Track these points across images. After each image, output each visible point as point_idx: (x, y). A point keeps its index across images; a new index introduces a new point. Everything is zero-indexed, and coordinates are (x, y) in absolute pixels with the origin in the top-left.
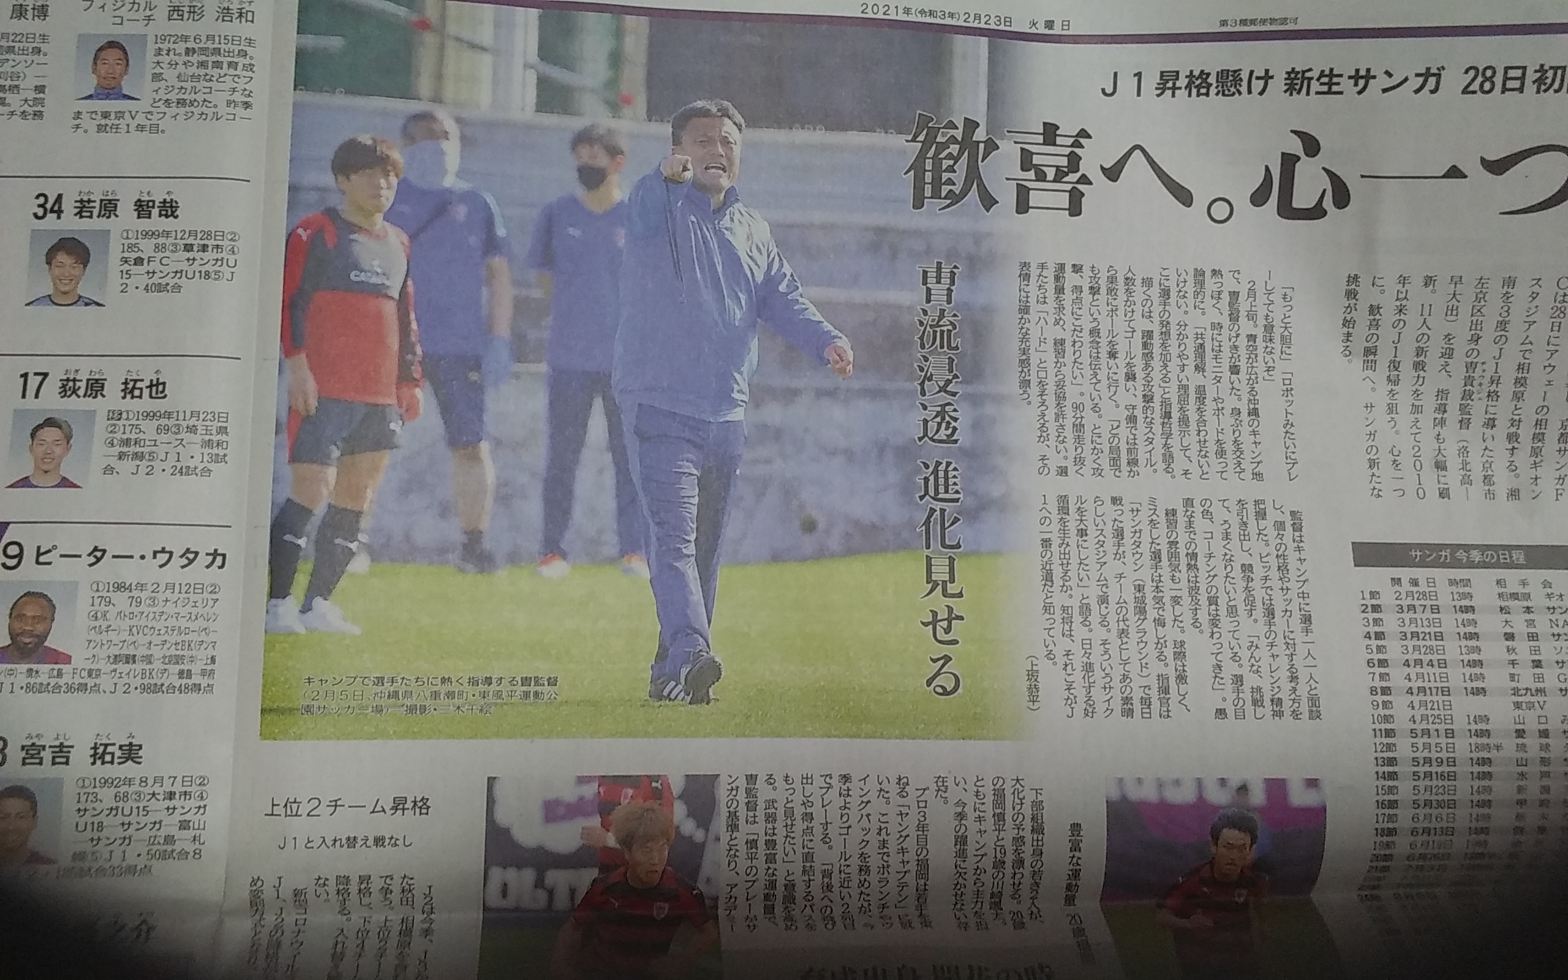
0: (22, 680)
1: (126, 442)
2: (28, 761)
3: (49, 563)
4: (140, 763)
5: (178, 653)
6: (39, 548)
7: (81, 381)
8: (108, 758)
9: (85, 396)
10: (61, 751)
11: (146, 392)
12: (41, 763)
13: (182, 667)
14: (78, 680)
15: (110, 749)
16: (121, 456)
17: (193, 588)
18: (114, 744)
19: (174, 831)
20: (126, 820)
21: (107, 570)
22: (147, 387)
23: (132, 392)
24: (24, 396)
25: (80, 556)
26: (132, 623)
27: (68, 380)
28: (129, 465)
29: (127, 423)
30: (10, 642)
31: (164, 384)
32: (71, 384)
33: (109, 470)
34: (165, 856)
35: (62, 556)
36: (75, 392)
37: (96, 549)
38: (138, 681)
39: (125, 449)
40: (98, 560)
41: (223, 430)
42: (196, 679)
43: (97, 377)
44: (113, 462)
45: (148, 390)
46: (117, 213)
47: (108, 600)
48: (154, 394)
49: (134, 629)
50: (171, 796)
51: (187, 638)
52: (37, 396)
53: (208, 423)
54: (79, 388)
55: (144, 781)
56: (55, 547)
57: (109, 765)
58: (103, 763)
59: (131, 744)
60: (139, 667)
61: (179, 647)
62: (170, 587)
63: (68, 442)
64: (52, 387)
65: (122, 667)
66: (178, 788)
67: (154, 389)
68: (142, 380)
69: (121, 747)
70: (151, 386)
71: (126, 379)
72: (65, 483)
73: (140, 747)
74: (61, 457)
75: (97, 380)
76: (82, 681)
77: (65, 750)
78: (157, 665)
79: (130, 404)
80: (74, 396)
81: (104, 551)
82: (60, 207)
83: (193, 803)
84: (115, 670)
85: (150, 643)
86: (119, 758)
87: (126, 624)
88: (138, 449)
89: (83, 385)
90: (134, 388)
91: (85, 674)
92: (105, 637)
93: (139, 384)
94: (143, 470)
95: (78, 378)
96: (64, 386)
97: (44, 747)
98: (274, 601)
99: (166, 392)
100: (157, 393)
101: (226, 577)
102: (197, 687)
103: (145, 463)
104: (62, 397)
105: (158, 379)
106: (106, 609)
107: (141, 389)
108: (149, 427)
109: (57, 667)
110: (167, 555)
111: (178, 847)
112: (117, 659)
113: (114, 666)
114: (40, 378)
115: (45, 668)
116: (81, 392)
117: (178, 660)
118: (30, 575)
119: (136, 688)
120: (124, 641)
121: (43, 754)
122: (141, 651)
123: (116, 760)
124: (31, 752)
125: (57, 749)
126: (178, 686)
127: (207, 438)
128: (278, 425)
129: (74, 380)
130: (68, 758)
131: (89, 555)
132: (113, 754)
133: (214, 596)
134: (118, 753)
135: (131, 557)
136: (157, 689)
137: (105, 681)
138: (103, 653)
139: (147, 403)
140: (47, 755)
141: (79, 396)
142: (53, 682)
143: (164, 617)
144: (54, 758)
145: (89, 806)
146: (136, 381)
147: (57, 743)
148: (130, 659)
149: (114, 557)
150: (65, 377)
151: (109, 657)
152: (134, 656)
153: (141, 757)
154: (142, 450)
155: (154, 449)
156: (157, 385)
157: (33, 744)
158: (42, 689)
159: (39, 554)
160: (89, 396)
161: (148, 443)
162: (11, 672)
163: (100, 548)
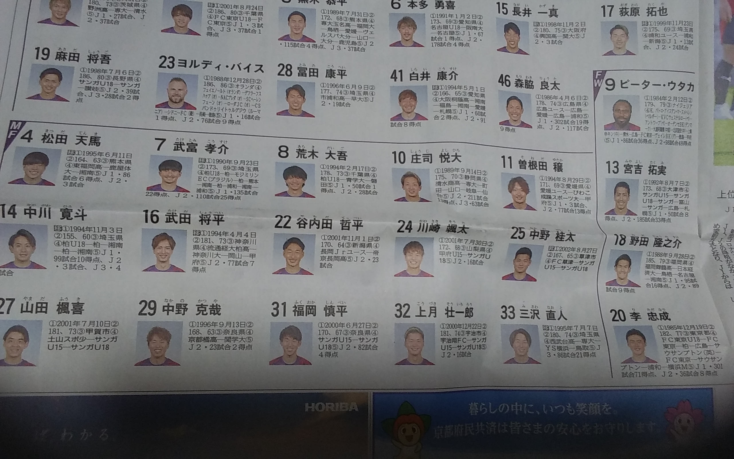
0: (621, 137)
1: (652, 35)
2: (626, 171)
3: (627, 88)
4: (665, 175)
5: (679, 128)
6: (621, 81)
7: (628, 9)
8: (654, 172)
9: (631, 15)
10: (638, 168)
11: (658, 13)
12: (631, 173)
13: (681, 134)
14: (643, 138)
15: (655, 168)
16: (651, 41)
17: (684, 99)
18: (656, 166)
19: (678, 204)
20: (660, 199)
21: (651, 91)
22: (658, 11)
23: (651, 13)
24: (604, 16)
25: (639, 85)
26: (662, 114)
27: (623, 8)
28: (654, 45)
29: (651, 27)
30: (615, 121)
31: (666, 9)
32: (624, 10)
33: (646, 47)
34: (675, 214)
35: (632, 84)
36: (626, 13)
37: (645, 82)
38: (664, 140)
39: (652, 38)
40: (647, 86)
41: (691, 30)
42: (685, 139)
43: (635, 7)
44: (648, 44)
45: (659, 12)
47: (652, 103)
48: (661, 14)
49: (663, 117)
50: (676, 190)
51: (682, 121)
52: (610, 16)
53: (686, 26)
54: (628, 12)
55: (666, 183)
56: (628, 81)
57: (654, 175)
59: (662, 167)
60: (665, 133)
61: (679, 125)
62: (675, 98)
63: (627, 35)
64: (616, 11)
65: (660, 133)
66: (678, 186)
67: (661, 11)
68: (656, 8)
69: (659, 167)
70: (660, 10)
71: (648, 8)
72: (629, 53)
73: (665, 167)
74: (625, 42)
75: (635, 8)
76: (645, 138)
77: (640, 167)
78: (672, 133)
79: (651, 18)
80: (626, 15)
81: (649, 82)
83: (684, 193)
84: (657, 134)
85: (669, 123)
86: (658, 172)
87: (660, 114)
88: (657, 38)
89: (629, 10)
90: (652, 11)
91: (646, 135)
92: (652, 120)
93: (654, 10)
94: (661, 47)
95: (627, 7)
96: (621, 11)
97: (632, 166)
98: (718, 106)
99: (667, 13)
100: (663, 13)
101: (695, 95)
102: (685, 143)
103: (661, 44)
104: (621, 16)
105: (663, 7)
106: (652, 107)
107: (655, 12)
108: (661, 28)
109: (635, 132)
110: (673, 85)
111: (679, 211)
112: (657, 129)
113: (657, 132)
114: (610, 8)
115: (630, 132)
116: (629, 14)
117: (679, 130)
118: (619, 92)
119: (664, 142)
120: (660, 122)
121: (632, 169)
122: (666, 126)
123: (657, 173)
124: (628, 168)
125: (637, 167)
126: (679, 142)
127: (686, 33)
128: (715, 26)
129: (625, 8)
130: (640, 171)
131: (643, 84)
132: (656, 170)
133: (691, 104)
134: (658, 170)
135: (660, 85)
136: (671, 143)
137: (653, 139)
138: (652, 126)
139: (658, 18)
140: (633, 169)
141: (628, 15)
142: (634, 138)
143: (674, 112)
144: (636, 171)
145: (648, 192)
146: (653, 8)
147: (637, 164)
148: (662, 129)
149: (653, 85)
150: (621, 7)
151: (654, 128)
152: (663, 128)
153: (665, 172)
154: (659, 38)
155: (664, 38)
156: (663, 9)
157: (628, 165)
158: (630, 141)
159: (622, 84)
160: (633, 15)
161: (661, 35)
162: (617, 134)
163: (647, 81)
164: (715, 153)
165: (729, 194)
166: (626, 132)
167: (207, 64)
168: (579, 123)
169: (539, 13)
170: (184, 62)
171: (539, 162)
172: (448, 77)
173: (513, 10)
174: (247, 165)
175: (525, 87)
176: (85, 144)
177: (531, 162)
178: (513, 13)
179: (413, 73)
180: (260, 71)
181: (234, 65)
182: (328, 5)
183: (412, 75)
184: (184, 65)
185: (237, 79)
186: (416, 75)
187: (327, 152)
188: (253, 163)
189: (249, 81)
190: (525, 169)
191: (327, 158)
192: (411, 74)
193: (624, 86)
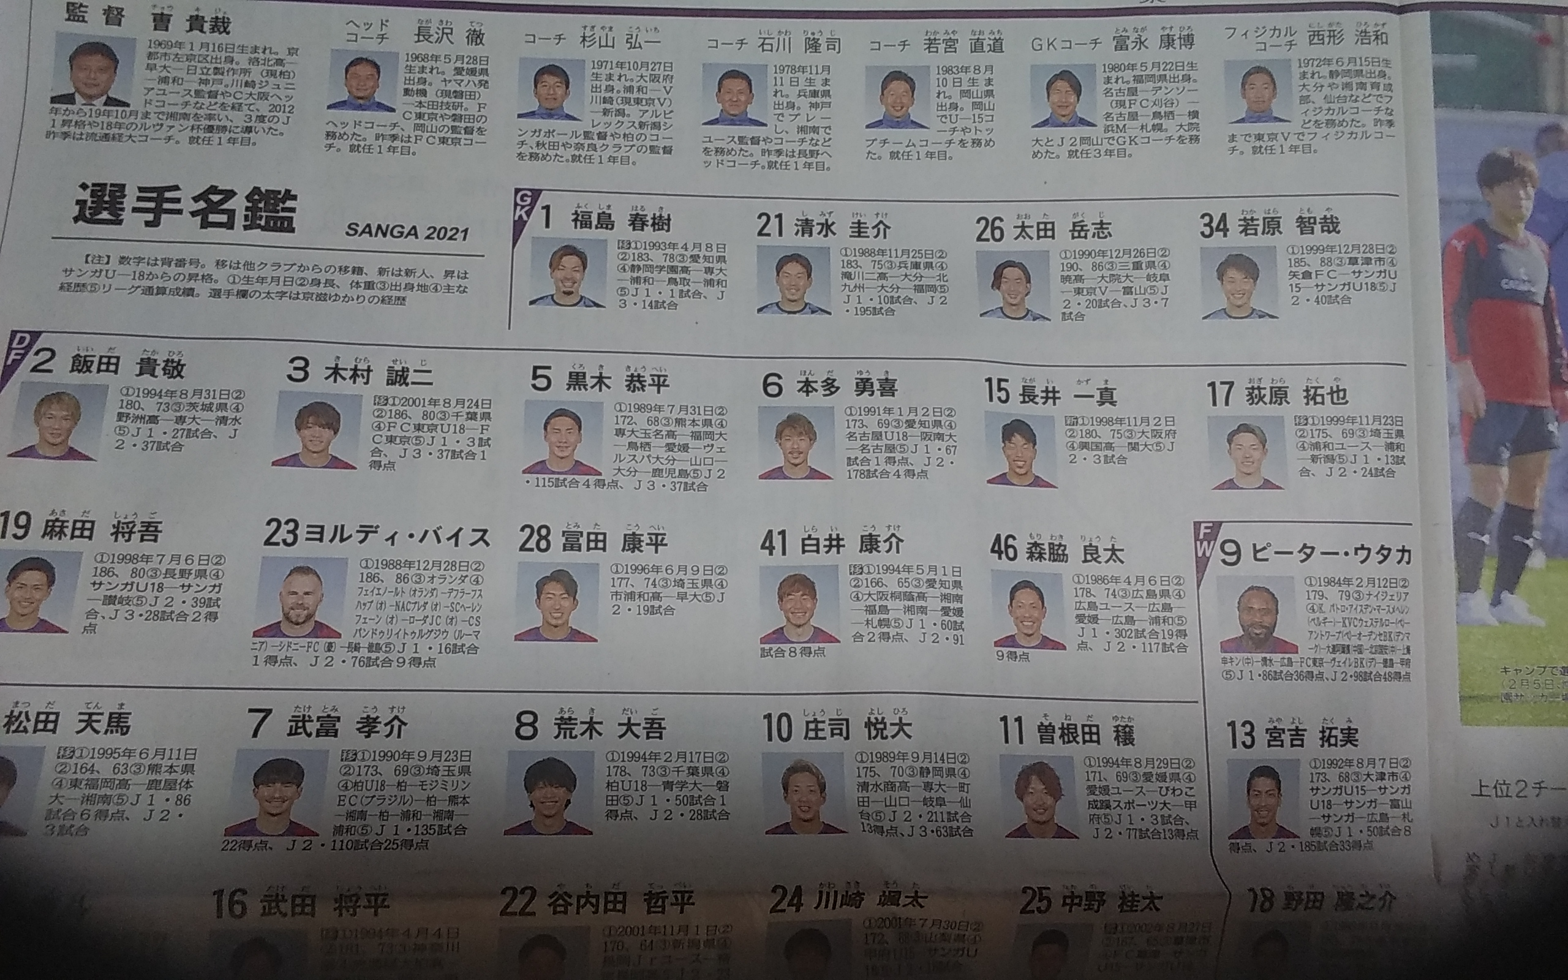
0: (1259, 668)
1: (1316, 446)
2: (1272, 743)
3: (1267, 560)
4: (1356, 746)
5: (1382, 643)
6: (1254, 545)
7: (1265, 388)
8: (1333, 741)
9: (1271, 403)
10: (1298, 735)
11: (1328, 398)
12: (1282, 746)
13: (1386, 656)
14: (1305, 669)
15: (1334, 732)
16: (1314, 459)
17: (1390, 582)
18: (1336, 728)
19: (1387, 809)
20: (1349, 799)
21: (1318, 566)
22: (1328, 394)
23: (1314, 398)
24: (1215, 404)
25: (1291, 553)
26: (1344, 615)
27: (1253, 388)
28: (1322, 468)
29: (1314, 428)
30: (1243, 633)
31: (1344, 390)
32: (1256, 392)
33: (1305, 472)
34: (1382, 832)
35: (1277, 553)
36: (1261, 398)
37: (1305, 546)
38: (1351, 671)
39: (1316, 453)
40: (1309, 556)
41: (1400, 433)
42: (1398, 667)
43: (1279, 385)
44: (1309, 465)
45: (1329, 396)
46: (1281, 229)
47: (1321, 593)
48: (1335, 401)
49: (1347, 622)
50: (1382, 777)
51: (1387, 629)
52: (1227, 404)
53: (1389, 427)
54: (1264, 395)
55: (1360, 762)
56: (1269, 545)
57: (1334, 747)
58: (1330, 745)
59: (1349, 729)
60: (1353, 656)
61: (1382, 638)
62: (1371, 581)
63: (1264, 446)
64: (1239, 395)
65: (1341, 657)
66: (1387, 770)
67: (1335, 395)
68: (1323, 387)
69: (1342, 730)
70: (1332, 393)
71: (1307, 387)
72: (1267, 485)
73: (1356, 730)
75: (1280, 388)
76: (1309, 669)
77: (1300, 733)
78: (1366, 655)
79: (1313, 410)
80: (1261, 403)
81: (1313, 548)
82: (1225, 225)
83: (1400, 783)
84: (1334, 659)
85: (1360, 634)
86: (1341, 741)
87: (1339, 616)
88: (1328, 452)
89: (1267, 392)
90: (1315, 394)
91: (1310, 662)
92: (1323, 629)
93: (1319, 391)
94: (1336, 473)
95: (1262, 386)
96: (1250, 394)
97: (1283, 730)
98: (1464, 595)
99: (1347, 399)
100: (1338, 400)
101: (1414, 571)
102: (1398, 676)
103: (1336, 466)
104: (1251, 404)
105: (1338, 386)
106: (1321, 602)
107: (1322, 396)
108: (1336, 431)
109: (1287, 656)
110: (1366, 552)
111: (1391, 824)
112: (1335, 648)
113: (1333, 656)
114: (1227, 386)
115: (1277, 657)
116: (1267, 399)
117: (1382, 649)
118: (1249, 570)
119: (1351, 676)
120: (1340, 633)
121: (1283, 736)
122: (1355, 642)
123: (1339, 743)
124: (1274, 735)
125: (1294, 733)
126: (1383, 674)
127: (1389, 441)
128: (1452, 428)
129: (1259, 388)
130: (1302, 740)
131: (1300, 552)
132: (1336, 737)
133: (1405, 590)
134: (1340, 737)
135: (1337, 554)
136: (1365, 677)
137: (1327, 669)
138: (1324, 643)
139: (1329, 409)
140: (1286, 737)
141: (1265, 403)
142: (1285, 669)
143: (1369, 609)
144: (1292, 740)
145: (1320, 785)
146: (1316, 388)
147: (1293, 727)
148: (1345, 649)
149: (1323, 553)
150: (1250, 386)
151: (1329, 647)
152: (1348, 646)
153: (1357, 740)
154: (1331, 453)
155: (1342, 452)
156: (1338, 391)
157: (1275, 728)
158: (1276, 676)
159: (1256, 552)
160: (1275, 403)
161: (1336, 446)
162: (1248, 661)
163: (1308, 545)
164: (1462, 698)
165: (1495, 787)
166: (1268, 656)
167: (367, 533)
168: (1167, 636)
169: (1076, 396)
170: (319, 530)
171: (1083, 726)
172: (884, 546)
173: (1021, 392)
174: (446, 760)
175: (1050, 560)
176: (97, 732)
177: (1065, 726)
178: (1021, 398)
179: (809, 538)
180: (481, 542)
181: (426, 532)
182: (630, 392)
183: (807, 542)
184: (318, 536)
185: (431, 563)
186: (814, 542)
187: (621, 722)
188: (459, 756)
189: (457, 566)
190: (1053, 743)
191: (621, 737)
192: (803, 540)
193: (1259, 555)
